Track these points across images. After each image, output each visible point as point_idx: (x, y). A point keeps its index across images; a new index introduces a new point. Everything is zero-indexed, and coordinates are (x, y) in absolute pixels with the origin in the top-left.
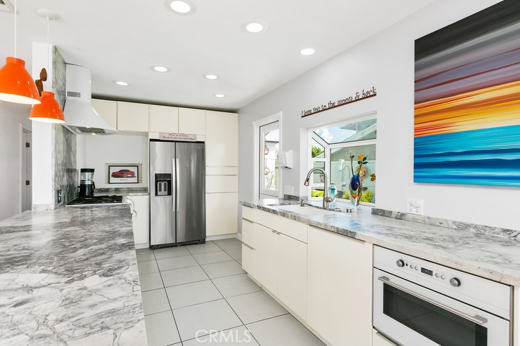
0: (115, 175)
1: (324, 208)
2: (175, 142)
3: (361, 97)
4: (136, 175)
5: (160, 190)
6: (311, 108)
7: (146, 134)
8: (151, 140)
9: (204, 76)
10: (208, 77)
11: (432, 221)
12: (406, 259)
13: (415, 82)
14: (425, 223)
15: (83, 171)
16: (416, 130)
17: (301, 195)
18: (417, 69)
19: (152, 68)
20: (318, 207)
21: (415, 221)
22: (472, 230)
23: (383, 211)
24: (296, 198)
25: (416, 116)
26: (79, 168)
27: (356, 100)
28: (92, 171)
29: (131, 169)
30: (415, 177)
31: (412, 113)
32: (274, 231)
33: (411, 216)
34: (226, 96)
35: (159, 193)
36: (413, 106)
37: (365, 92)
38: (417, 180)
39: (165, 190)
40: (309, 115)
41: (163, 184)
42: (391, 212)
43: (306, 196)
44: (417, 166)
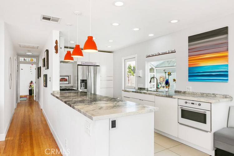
1: (157, 91)
4: (68, 80)
7: (76, 62)
8: (78, 65)
11: (194, 93)
12: (187, 101)
13: (189, 50)
14: (192, 94)
16: (189, 65)
17: (146, 87)
18: (189, 46)
20: (154, 91)
21: (189, 94)
22: (205, 95)
23: (179, 91)
24: (144, 89)
25: (189, 61)
29: (66, 78)
30: (189, 80)
31: (188, 59)
32: (140, 100)
33: (188, 92)
35: (81, 88)
36: (188, 57)
38: (190, 80)
41: (83, 84)
42: (181, 91)
44: (189, 76)
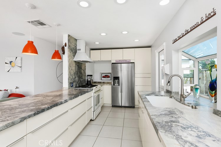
0: (104, 77)
2: (121, 63)
3: (204, 20)
4: (110, 77)
5: (116, 83)
6: (176, 37)
7: (111, 61)
8: (112, 63)
9: (122, 33)
10: (123, 33)
15: (88, 76)
19: (100, 34)
26: (87, 75)
27: (201, 23)
28: (92, 76)
29: (109, 75)
34: (139, 40)
35: (115, 84)
37: (207, 15)
39: (118, 83)
40: (176, 41)
41: (117, 81)
43: (178, 91)
